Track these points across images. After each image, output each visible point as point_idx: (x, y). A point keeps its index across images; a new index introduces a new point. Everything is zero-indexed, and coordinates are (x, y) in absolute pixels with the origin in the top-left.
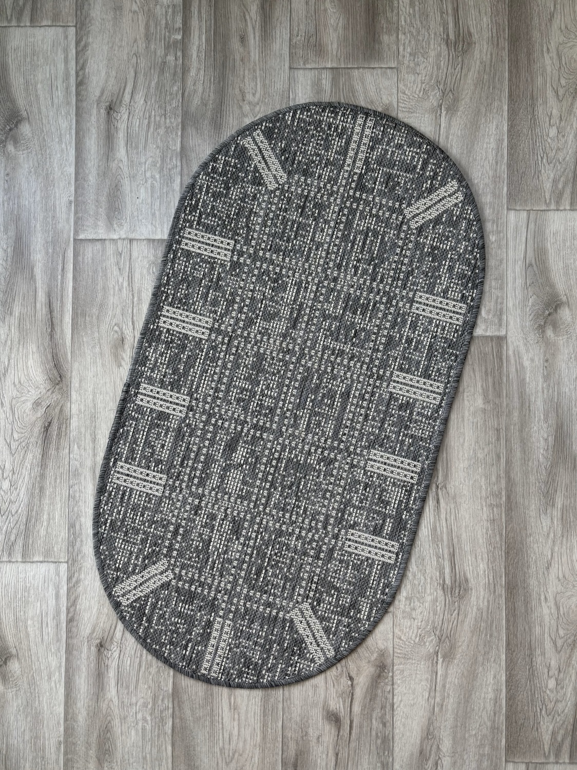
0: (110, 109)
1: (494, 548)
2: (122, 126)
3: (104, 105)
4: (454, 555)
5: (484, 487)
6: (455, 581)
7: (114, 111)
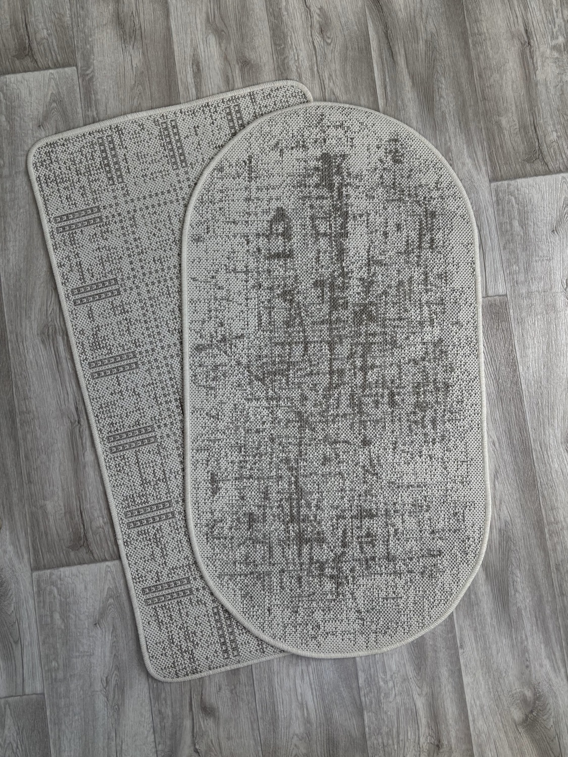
0: (438, 746)
1: (21, 374)
2: (424, 730)
3: (445, 749)
4: (57, 363)
5: (37, 428)
6: (53, 340)
7: (434, 744)
